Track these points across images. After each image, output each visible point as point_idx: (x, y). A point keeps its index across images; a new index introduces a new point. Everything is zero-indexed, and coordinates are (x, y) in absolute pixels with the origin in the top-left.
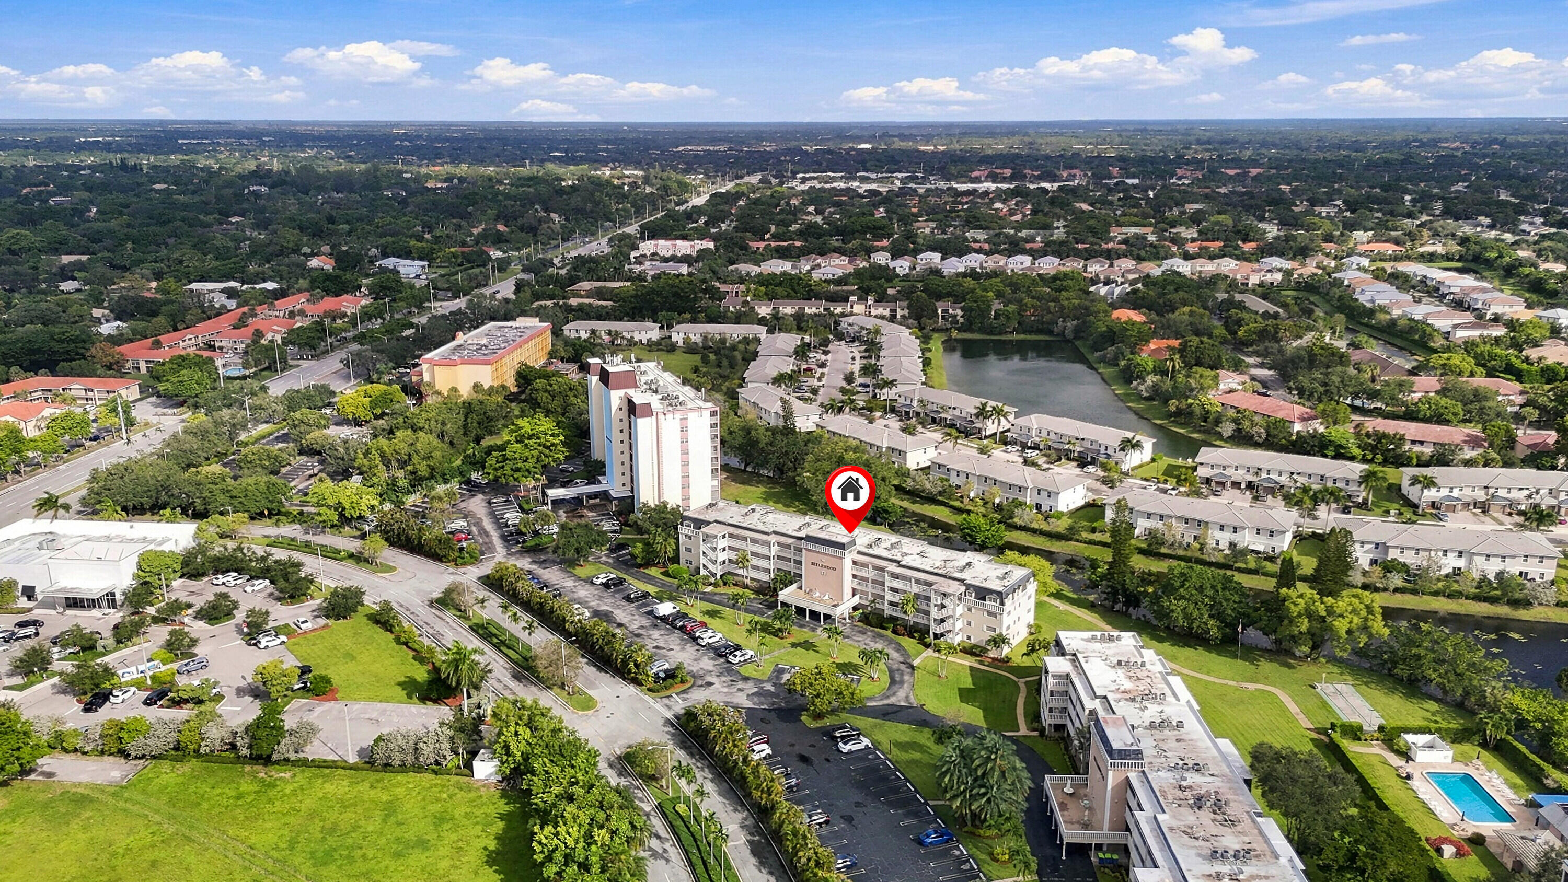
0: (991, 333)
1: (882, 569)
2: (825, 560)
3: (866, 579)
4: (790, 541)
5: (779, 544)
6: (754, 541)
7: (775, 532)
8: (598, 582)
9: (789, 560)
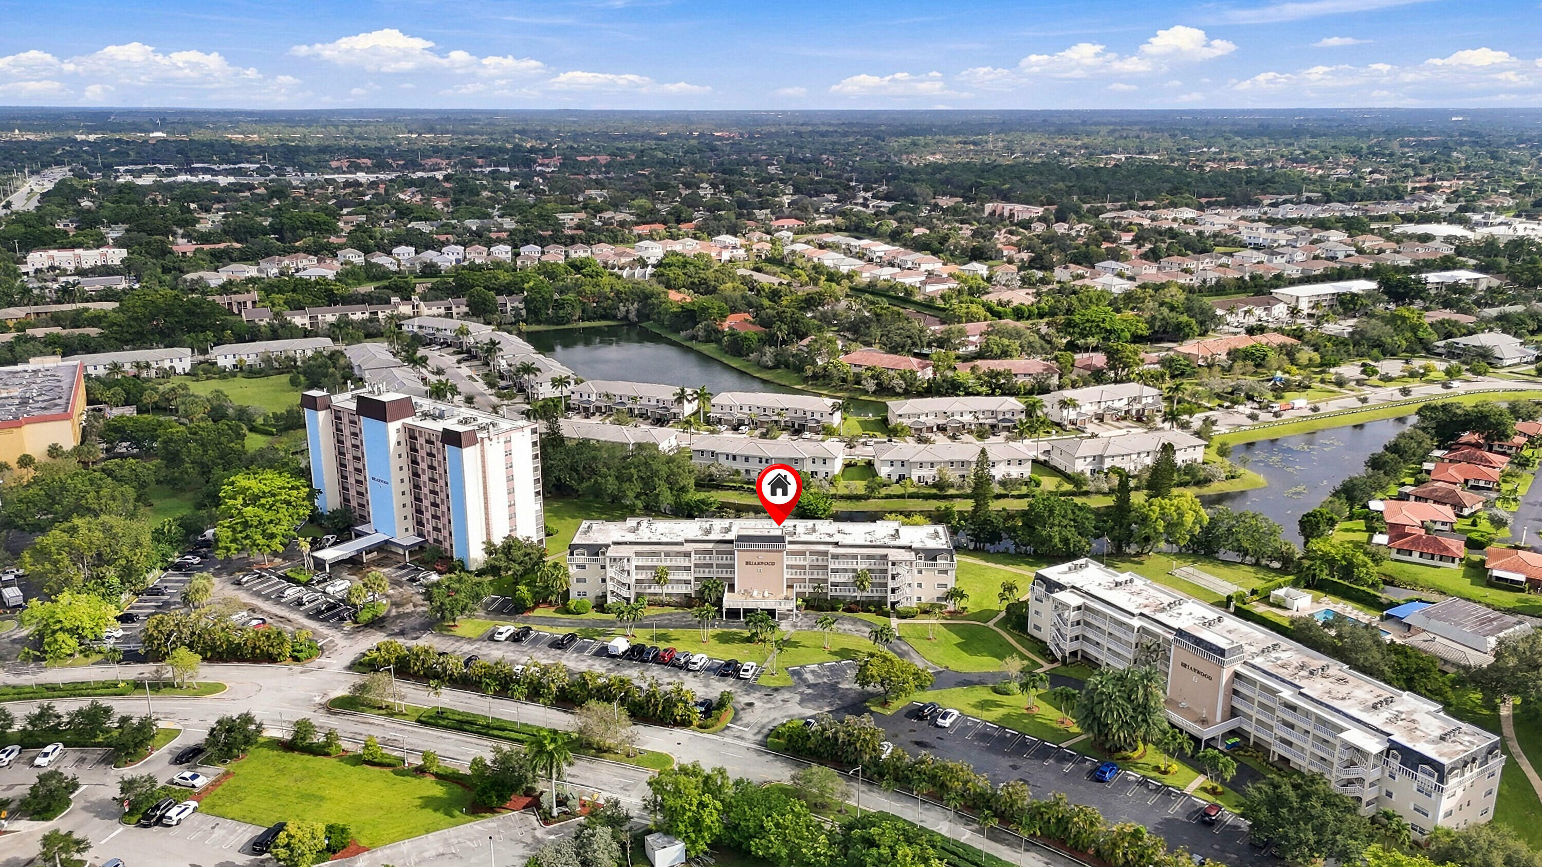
0: (558, 324)
1: (825, 553)
2: (764, 557)
3: (804, 567)
4: (710, 546)
5: (696, 552)
6: (667, 554)
7: (687, 541)
8: (503, 637)
9: (711, 566)
